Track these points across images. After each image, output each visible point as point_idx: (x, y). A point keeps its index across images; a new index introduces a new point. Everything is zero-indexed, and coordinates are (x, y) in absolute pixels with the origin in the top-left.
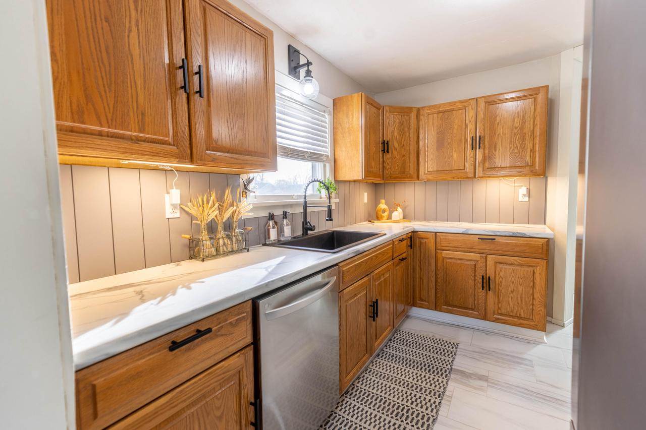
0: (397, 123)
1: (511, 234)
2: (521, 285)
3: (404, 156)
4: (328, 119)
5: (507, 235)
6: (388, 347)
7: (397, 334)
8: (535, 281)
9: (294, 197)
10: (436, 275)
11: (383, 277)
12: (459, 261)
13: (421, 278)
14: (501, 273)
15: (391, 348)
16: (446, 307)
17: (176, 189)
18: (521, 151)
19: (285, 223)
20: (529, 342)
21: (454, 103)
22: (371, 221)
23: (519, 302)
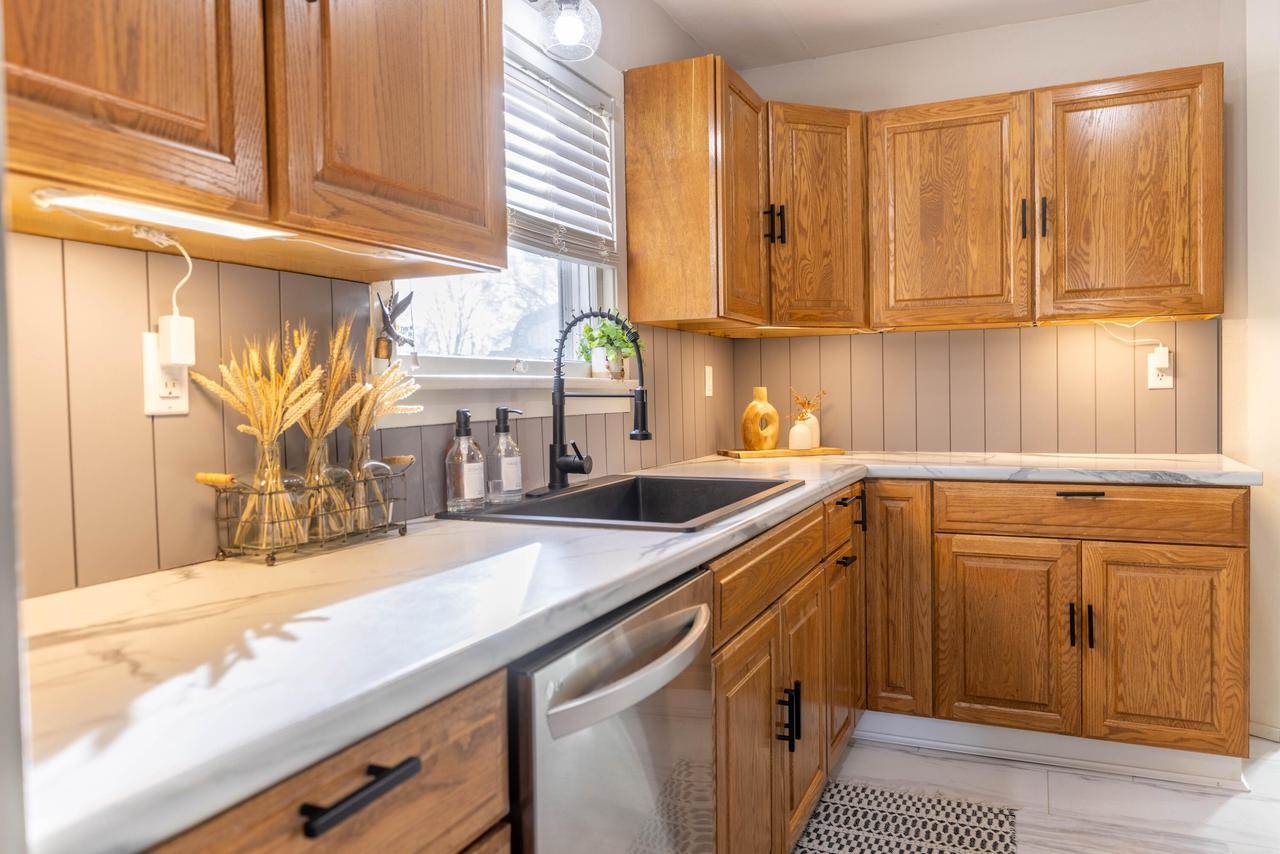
0: (807, 154)
1: (1147, 479)
2: (1177, 627)
3: (827, 254)
4: (609, 129)
5: (1137, 481)
6: (813, 836)
7: (832, 796)
8: (1216, 612)
9: (520, 367)
10: (935, 608)
11: (805, 614)
12: (1000, 564)
13: (888, 621)
14: (1122, 591)
15: (824, 838)
16: (963, 704)
17: (182, 314)
18: (1157, 241)
19: (502, 447)
20: (1203, 792)
21: (970, 103)
22: (726, 454)
23: (1176, 676)
